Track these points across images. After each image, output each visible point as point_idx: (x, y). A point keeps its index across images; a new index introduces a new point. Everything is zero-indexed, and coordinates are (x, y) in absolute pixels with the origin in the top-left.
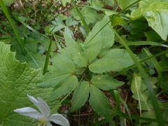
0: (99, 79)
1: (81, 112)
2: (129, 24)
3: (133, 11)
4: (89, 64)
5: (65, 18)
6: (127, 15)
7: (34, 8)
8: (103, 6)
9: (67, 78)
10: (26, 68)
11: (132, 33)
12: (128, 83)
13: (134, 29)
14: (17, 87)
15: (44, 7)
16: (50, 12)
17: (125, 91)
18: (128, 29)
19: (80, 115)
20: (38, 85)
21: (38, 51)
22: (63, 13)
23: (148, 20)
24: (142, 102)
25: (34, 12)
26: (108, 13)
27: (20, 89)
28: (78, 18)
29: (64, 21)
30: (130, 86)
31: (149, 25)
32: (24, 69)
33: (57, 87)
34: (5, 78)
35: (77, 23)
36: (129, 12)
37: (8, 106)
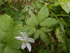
0: (44, 28)
1: (36, 44)
2: (54, 8)
3: (56, 3)
4: (39, 23)
5: (29, 6)
6: (54, 4)
7: (16, 3)
8: (43, 1)
9: (31, 28)
10: (17, 25)
11: (55, 12)
12: (54, 32)
13: (56, 10)
14: (14, 31)
15: (20, 2)
16: (23, 4)
17: (53, 35)
18: (54, 10)
19: (35, 45)
20: (21, 31)
21: (19, 19)
22: (28, 5)
23: (62, 6)
24: (60, 39)
25: (16, 4)
26: (46, 4)
27: (14, 32)
28: (34, 6)
29: (29, 8)
30: (55, 33)
31: (62, 8)
32: (16, 25)
33: (28, 31)
34: (9, 28)
35: (33, 8)
36: (54, 3)
37: (10, 39)
